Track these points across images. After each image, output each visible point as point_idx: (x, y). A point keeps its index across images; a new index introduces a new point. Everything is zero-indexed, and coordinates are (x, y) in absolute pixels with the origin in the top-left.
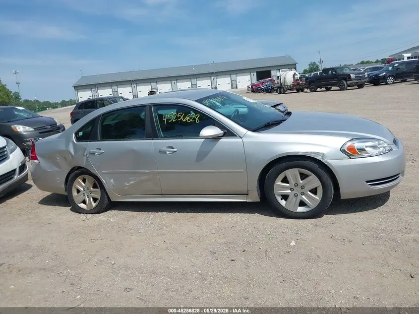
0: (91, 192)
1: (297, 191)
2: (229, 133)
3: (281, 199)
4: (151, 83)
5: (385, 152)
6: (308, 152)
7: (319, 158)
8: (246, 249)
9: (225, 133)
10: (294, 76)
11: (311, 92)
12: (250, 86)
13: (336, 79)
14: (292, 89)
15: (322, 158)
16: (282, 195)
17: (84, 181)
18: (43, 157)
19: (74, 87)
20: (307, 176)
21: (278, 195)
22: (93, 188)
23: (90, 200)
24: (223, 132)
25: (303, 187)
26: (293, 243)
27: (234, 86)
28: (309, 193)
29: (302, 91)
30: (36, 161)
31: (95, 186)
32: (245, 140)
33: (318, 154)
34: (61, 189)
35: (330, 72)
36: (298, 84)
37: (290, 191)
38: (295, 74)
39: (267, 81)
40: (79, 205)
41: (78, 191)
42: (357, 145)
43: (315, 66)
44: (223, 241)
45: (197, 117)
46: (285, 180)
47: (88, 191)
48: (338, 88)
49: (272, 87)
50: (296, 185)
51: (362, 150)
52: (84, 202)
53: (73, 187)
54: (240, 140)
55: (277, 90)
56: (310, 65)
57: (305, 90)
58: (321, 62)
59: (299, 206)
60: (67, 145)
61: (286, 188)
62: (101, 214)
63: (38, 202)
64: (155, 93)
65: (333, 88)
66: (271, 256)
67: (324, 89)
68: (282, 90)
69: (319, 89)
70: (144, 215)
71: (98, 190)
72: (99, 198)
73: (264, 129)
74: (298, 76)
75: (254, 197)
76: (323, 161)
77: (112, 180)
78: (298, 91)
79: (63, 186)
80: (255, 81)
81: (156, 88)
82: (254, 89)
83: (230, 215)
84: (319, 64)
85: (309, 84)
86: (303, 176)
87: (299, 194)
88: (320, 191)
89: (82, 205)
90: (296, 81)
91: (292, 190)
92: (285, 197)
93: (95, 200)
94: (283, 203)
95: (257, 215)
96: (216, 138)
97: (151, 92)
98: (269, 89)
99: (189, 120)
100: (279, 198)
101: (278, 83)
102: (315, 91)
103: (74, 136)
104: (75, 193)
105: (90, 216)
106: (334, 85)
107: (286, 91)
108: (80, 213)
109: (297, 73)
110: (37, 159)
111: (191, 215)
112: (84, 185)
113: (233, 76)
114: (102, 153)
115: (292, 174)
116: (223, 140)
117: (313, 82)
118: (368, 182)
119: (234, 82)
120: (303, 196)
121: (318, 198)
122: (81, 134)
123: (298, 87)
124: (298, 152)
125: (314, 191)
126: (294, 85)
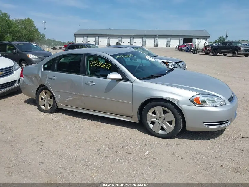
0: (48, 100)
1: (161, 120)
2: (125, 78)
3: (151, 124)
4: (118, 37)
5: (221, 105)
6: (169, 98)
7: (175, 102)
8: (118, 151)
9: (123, 78)
10: (204, 44)
11: (213, 55)
12: (178, 47)
13: (231, 49)
14: (202, 52)
15: (177, 103)
16: (151, 122)
17: (46, 93)
18: (26, 76)
19: (74, 35)
20: (167, 112)
21: (149, 121)
22: (50, 98)
23: (47, 105)
24: (122, 77)
25: (164, 119)
26: (147, 153)
27: (168, 45)
28: (167, 123)
29: (208, 54)
30: (23, 78)
31: (51, 98)
32: (134, 84)
33: (174, 100)
34: (34, 96)
35: (228, 44)
36: (206, 49)
37: (156, 120)
38: (205, 43)
39: (188, 45)
40: (41, 107)
41: (42, 99)
42: (202, 98)
43: (222, 39)
44: (108, 144)
45: (109, 65)
46: (154, 113)
47: (47, 100)
48: (231, 55)
49: (190, 49)
50: (160, 117)
51: (204, 102)
52: (44, 105)
53: (40, 96)
54: (131, 84)
55: (193, 51)
56: (219, 38)
57: (211, 54)
58: (227, 37)
59: (161, 130)
60: (38, 72)
61: (154, 118)
62: (52, 114)
63: (24, 101)
64: (120, 44)
65: (228, 55)
66: (130, 159)
67: (222, 54)
68: (196, 51)
69: (219, 54)
70: (74, 118)
71: (52, 100)
72: (52, 104)
73: (149, 78)
74: (207, 44)
75: (135, 119)
76: (177, 105)
77: (59, 96)
78: (206, 54)
79: (35, 94)
80: (182, 44)
81: (121, 41)
82: (180, 49)
83: (121, 127)
84: (225, 38)
85: (213, 50)
86: (165, 112)
87: (161, 123)
88: (174, 123)
89: (43, 107)
90: (205, 47)
91: (157, 119)
92: (153, 123)
93: (50, 105)
94: (151, 126)
95: (137, 130)
96: (118, 80)
97: (117, 43)
98: (189, 50)
99: (105, 67)
100: (149, 123)
101: (194, 47)
102: (216, 55)
103: (43, 66)
104: (40, 100)
105: (46, 114)
106: (229, 53)
107: (198, 52)
108: (41, 112)
109: (207, 42)
110: (23, 77)
111: (100, 123)
112: (45, 95)
113: (169, 39)
114: (56, 79)
115: (159, 109)
116: (121, 82)
117: (216, 49)
118: (204, 122)
119: (169, 43)
120: (163, 124)
121: (172, 127)
122: (46, 66)
123: (206, 51)
124: (163, 97)
125: (170, 122)
126: (203, 50)
